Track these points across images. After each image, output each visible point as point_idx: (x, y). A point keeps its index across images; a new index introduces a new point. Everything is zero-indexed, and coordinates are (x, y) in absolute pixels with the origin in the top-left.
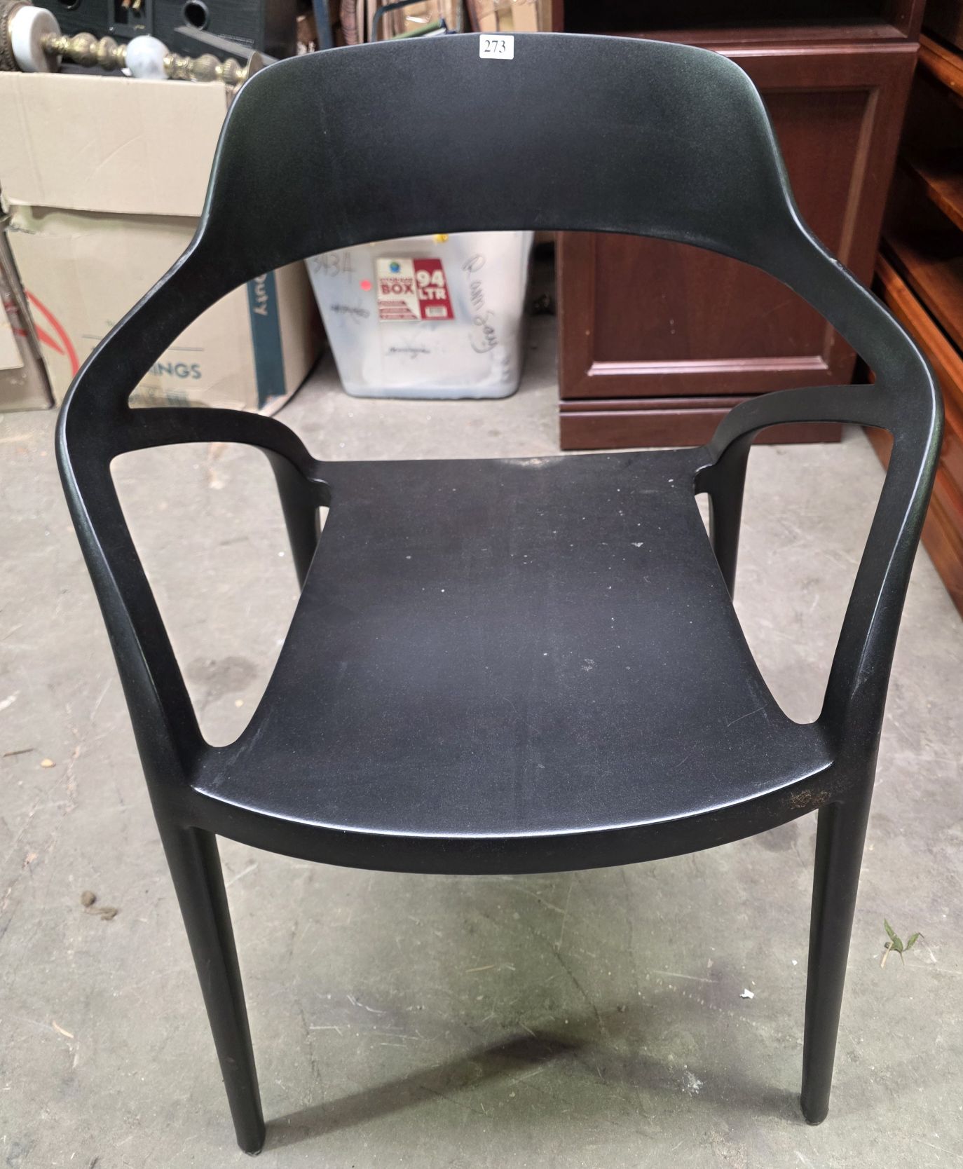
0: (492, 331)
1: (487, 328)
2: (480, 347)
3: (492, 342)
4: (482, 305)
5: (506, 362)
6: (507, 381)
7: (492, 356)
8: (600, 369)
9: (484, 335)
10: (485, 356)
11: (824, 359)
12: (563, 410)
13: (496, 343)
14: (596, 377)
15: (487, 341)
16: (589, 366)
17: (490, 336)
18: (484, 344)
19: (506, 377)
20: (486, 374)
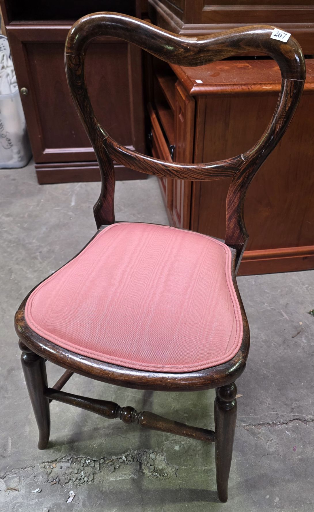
0: (10, 140)
1: (7, 139)
2: (6, 147)
3: (11, 145)
4: (3, 129)
5: (19, 152)
6: (21, 161)
7: (12, 150)
8: (48, 151)
9: (7, 142)
10: (9, 151)
11: (134, 146)
12: (36, 168)
13: (12, 145)
14: (47, 154)
15: (9, 144)
16: (44, 150)
17: (9, 142)
18: (7, 145)
19: (20, 159)
20: (11, 158)
